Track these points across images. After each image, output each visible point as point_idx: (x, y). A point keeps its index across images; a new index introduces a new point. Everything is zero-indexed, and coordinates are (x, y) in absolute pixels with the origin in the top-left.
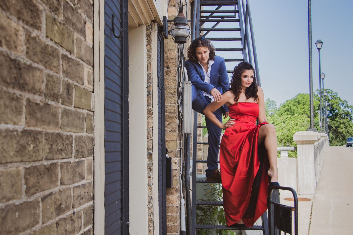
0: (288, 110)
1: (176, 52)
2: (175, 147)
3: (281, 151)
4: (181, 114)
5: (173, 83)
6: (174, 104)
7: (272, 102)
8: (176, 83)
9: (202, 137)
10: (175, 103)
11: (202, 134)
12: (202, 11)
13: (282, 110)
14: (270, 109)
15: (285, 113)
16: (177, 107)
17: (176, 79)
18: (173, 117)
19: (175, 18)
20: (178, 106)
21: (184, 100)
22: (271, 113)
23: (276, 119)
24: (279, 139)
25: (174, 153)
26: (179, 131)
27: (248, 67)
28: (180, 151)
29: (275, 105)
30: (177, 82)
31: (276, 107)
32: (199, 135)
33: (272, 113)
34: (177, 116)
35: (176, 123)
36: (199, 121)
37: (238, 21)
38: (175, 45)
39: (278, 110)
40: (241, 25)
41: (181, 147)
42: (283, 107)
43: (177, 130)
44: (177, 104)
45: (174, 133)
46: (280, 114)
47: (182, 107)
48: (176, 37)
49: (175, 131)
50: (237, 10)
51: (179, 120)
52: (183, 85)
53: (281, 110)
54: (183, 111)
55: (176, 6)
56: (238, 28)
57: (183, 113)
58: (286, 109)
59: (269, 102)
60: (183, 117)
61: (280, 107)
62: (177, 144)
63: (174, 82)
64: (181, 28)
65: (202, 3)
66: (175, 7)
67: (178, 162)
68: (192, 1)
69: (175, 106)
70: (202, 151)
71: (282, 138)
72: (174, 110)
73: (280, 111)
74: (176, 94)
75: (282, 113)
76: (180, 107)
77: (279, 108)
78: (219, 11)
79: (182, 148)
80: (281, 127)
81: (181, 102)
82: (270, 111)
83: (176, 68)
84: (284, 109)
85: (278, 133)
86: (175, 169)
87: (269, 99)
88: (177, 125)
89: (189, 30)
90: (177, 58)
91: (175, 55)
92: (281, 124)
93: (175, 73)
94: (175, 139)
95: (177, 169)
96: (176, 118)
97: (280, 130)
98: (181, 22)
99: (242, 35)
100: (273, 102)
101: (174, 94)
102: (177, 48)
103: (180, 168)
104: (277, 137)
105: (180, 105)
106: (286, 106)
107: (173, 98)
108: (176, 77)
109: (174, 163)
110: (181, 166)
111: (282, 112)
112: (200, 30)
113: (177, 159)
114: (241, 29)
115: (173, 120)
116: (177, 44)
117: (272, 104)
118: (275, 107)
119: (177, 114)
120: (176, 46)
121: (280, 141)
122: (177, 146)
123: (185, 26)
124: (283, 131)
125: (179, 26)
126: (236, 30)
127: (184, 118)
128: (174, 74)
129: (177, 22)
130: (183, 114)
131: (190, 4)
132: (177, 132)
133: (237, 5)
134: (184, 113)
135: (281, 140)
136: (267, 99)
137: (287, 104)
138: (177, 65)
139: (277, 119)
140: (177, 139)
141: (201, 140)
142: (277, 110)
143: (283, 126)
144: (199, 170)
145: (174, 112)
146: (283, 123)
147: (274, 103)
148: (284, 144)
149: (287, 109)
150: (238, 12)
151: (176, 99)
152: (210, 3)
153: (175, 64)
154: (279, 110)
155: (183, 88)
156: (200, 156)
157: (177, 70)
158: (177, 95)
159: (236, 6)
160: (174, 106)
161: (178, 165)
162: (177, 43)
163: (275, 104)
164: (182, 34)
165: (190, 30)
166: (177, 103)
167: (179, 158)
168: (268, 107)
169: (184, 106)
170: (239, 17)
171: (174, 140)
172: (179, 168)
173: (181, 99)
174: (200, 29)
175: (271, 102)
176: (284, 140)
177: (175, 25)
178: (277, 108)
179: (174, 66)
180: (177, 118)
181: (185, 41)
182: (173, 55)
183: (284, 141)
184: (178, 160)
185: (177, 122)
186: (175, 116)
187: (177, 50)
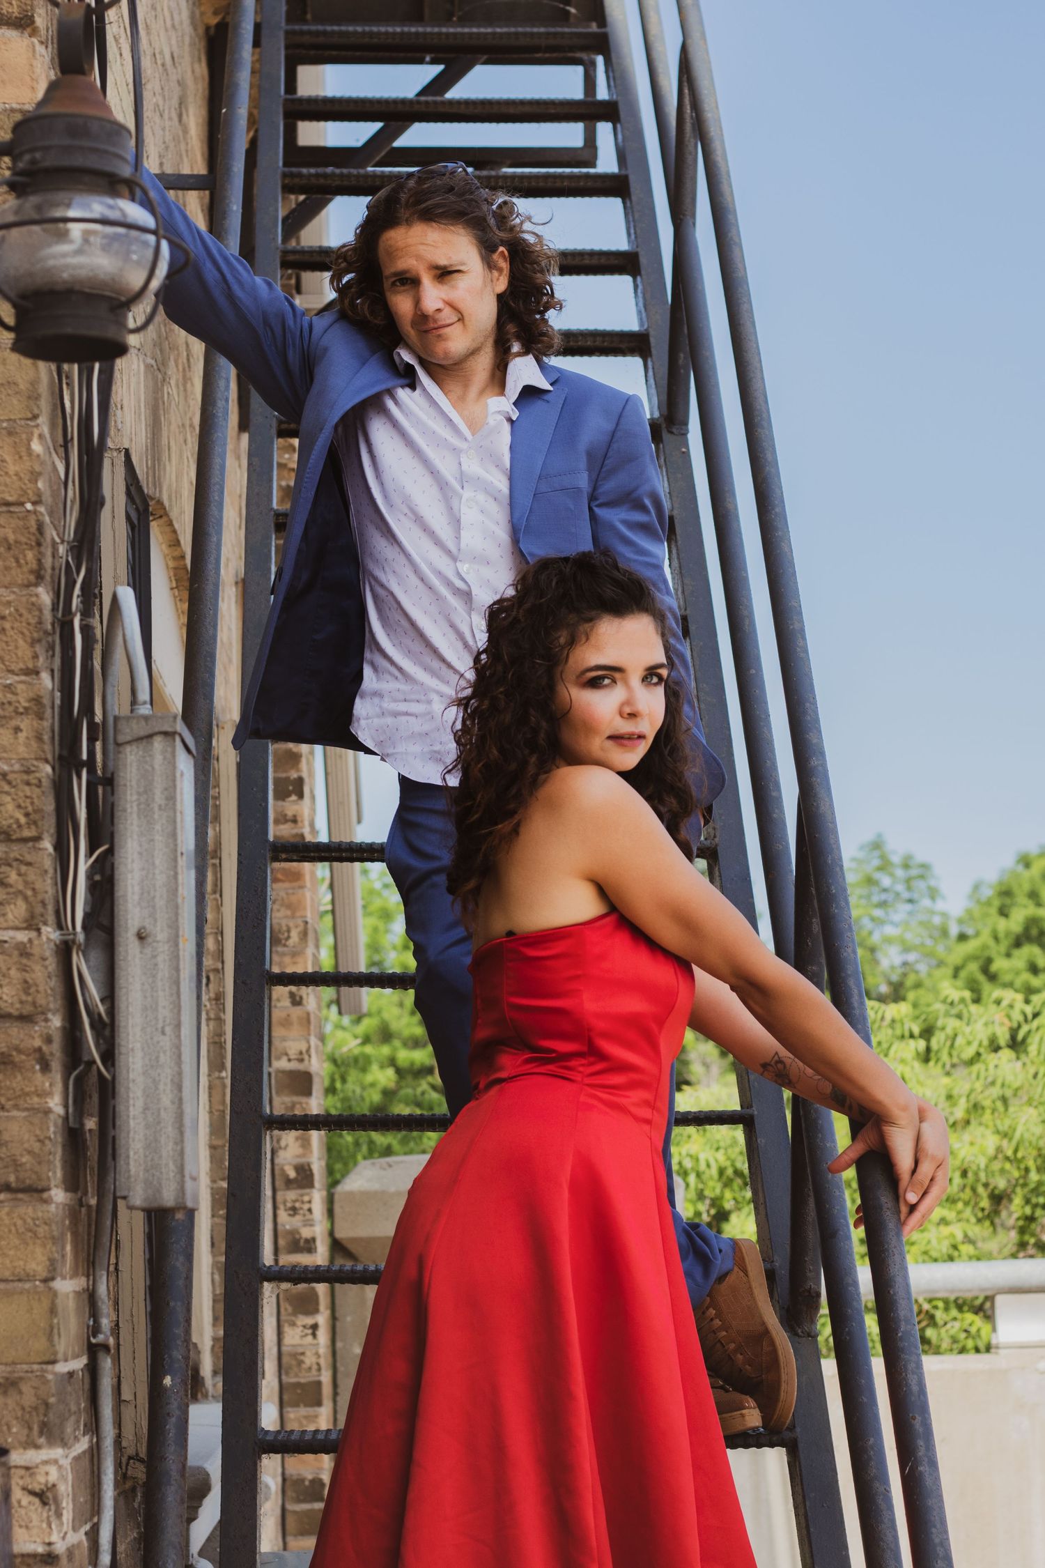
0: (1034, 932)
1: (36, 447)
2: (40, 1344)
3: (1000, 1300)
4: (97, 1023)
5: (17, 730)
6: (22, 936)
7: (906, 866)
8: (39, 738)
9: (317, 1198)
10: (32, 924)
11: (318, 1167)
12: (301, 101)
13: (986, 937)
14: (889, 930)
15: (1008, 955)
16: (52, 964)
17: (37, 700)
18: (18, 1058)
19: (17, 128)
20: (65, 951)
21: (119, 892)
22: (897, 960)
23: (952, 1024)
24: (981, 1190)
25: (29, 1398)
26: (73, 1183)
27: (609, 592)
28: (93, 1370)
29: (933, 894)
30: (50, 721)
31: (940, 906)
32: (292, 1174)
33: (911, 957)
34: (56, 1050)
35: (48, 1112)
36: (293, 1053)
37: (615, 186)
38: (34, 383)
39: (954, 930)
40: (640, 220)
41: (101, 1338)
42: (993, 911)
43: (56, 1173)
44: (50, 933)
45: (22, 1210)
46: (973, 967)
47: (97, 955)
48: (23, 296)
49: (37, 1191)
50: (602, 93)
51: (79, 1081)
52: (111, 747)
53: (977, 934)
54: (110, 996)
55: (40, 22)
56: (613, 248)
57: (112, 1011)
58: (1015, 922)
59: (880, 869)
60: (109, 1056)
61: (969, 912)
62: (53, 1311)
63: (26, 723)
64: (72, 213)
65: (307, 39)
66: (34, 32)
67: (65, 1489)
68: (214, 21)
69: (36, 951)
70: (322, 1319)
71: (1001, 1184)
72: (27, 986)
73: (971, 946)
74: (38, 839)
75: (989, 961)
76: (78, 960)
77: (960, 921)
78: (451, 102)
79: (106, 1347)
80: (996, 1091)
81: (87, 916)
82: (888, 940)
83: (45, 596)
84: (1002, 925)
85: (967, 1137)
86: (40, 1549)
87: (877, 845)
88: (53, 1129)
89: (152, 239)
90: (47, 497)
91: (35, 476)
92: (992, 1059)
93: (33, 643)
94: (36, 1263)
95: (60, 1548)
96: (46, 1067)
97: (987, 1116)
98: (78, 161)
99: (647, 305)
100: (914, 872)
101: (27, 833)
102: (45, 405)
103: (93, 1535)
104: (964, 1174)
105: (81, 937)
106: (1022, 899)
107: (13, 877)
108: (45, 677)
109: (26, 1499)
110: (95, 1507)
111: (985, 947)
112: (285, 265)
113: (57, 1452)
114: (643, 260)
115: (17, 1082)
116: (45, 369)
117: (909, 889)
118: (932, 912)
119: (56, 1022)
120: (44, 388)
121: (985, 1203)
122: (50, 1333)
123: (115, 193)
124: (1007, 1122)
125: (61, 196)
126: (595, 261)
127: (121, 1060)
128: (24, 650)
129: (33, 162)
130: (107, 1029)
131: (201, 45)
132: (59, 1195)
133: (600, 60)
134: (121, 1020)
135: (998, 1199)
136: (862, 848)
137: (1026, 887)
138: (48, 561)
139: (959, 1016)
140: (52, 1262)
141: (309, 1223)
142: (944, 933)
143: (1010, 1078)
144: (301, 1481)
145: (27, 1009)
146: (1006, 1054)
147: (922, 877)
148: (1022, 1231)
149: (1027, 929)
150: (610, 112)
151: (47, 887)
152: (371, 34)
153: (30, 555)
154: (962, 937)
155: (109, 781)
156: (309, 1360)
157: (55, 608)
158: (47, 845)
159: (593, 64)
160: (24, 951)
161: (67, 1515)
162: (46, 358)
163: (932, 883)
164: (83, 273)
165: (154, 232)
166: (51, 918)
167: (83, 1445)
168: (878, 913)
169: (120, 951)
170: (622, 157)
171: (27, 1277)
172: (79, 1537)
173: (92, 887)
174: (285, 253)
175: (900, 873)
176: (1018, 1200)
177: (17, 187)
178: (944, 915)
179: (21, 576)
180: (56, 1066)
181: (111, 333)
182: (12, 469)
183: (1016, 1207)
184: (66, 1463)
185: (55, 1104)
186: (37, 1043)
187: (53, 426)
